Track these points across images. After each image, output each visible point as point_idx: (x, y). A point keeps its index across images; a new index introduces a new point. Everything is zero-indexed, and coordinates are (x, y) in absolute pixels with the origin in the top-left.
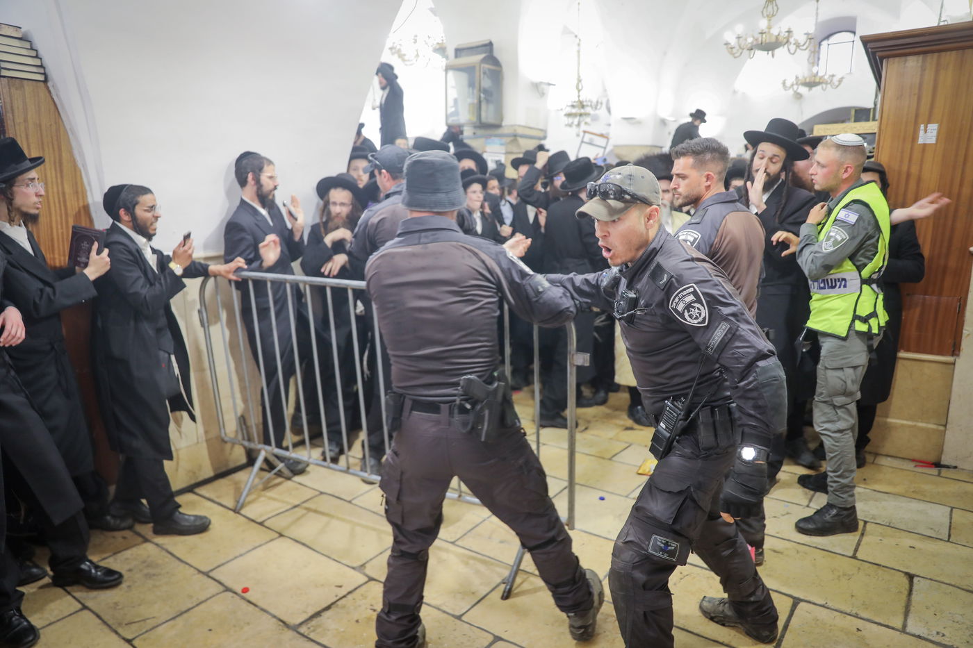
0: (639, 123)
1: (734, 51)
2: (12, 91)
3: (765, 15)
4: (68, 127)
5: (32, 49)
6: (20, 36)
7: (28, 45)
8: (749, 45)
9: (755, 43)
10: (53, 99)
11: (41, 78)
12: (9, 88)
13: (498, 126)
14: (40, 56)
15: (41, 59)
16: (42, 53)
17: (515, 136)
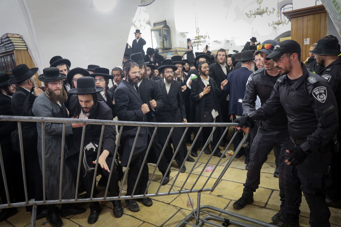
0: (220, 42)
1: (249, 16)
2: (18, 54)
3: (258, 3)
4: (35, 63)
5: (23, 40)
6: (19, 37)
7: (21, 39)
8: (254, 13)
9: (256, 12)
10: (30, 55)
11: (26, 49)
12: (17, 53)
13: (171, 48)
14: (25, 42)
15: (26, 43)
16: (26, 41)
17: (176, 51)
